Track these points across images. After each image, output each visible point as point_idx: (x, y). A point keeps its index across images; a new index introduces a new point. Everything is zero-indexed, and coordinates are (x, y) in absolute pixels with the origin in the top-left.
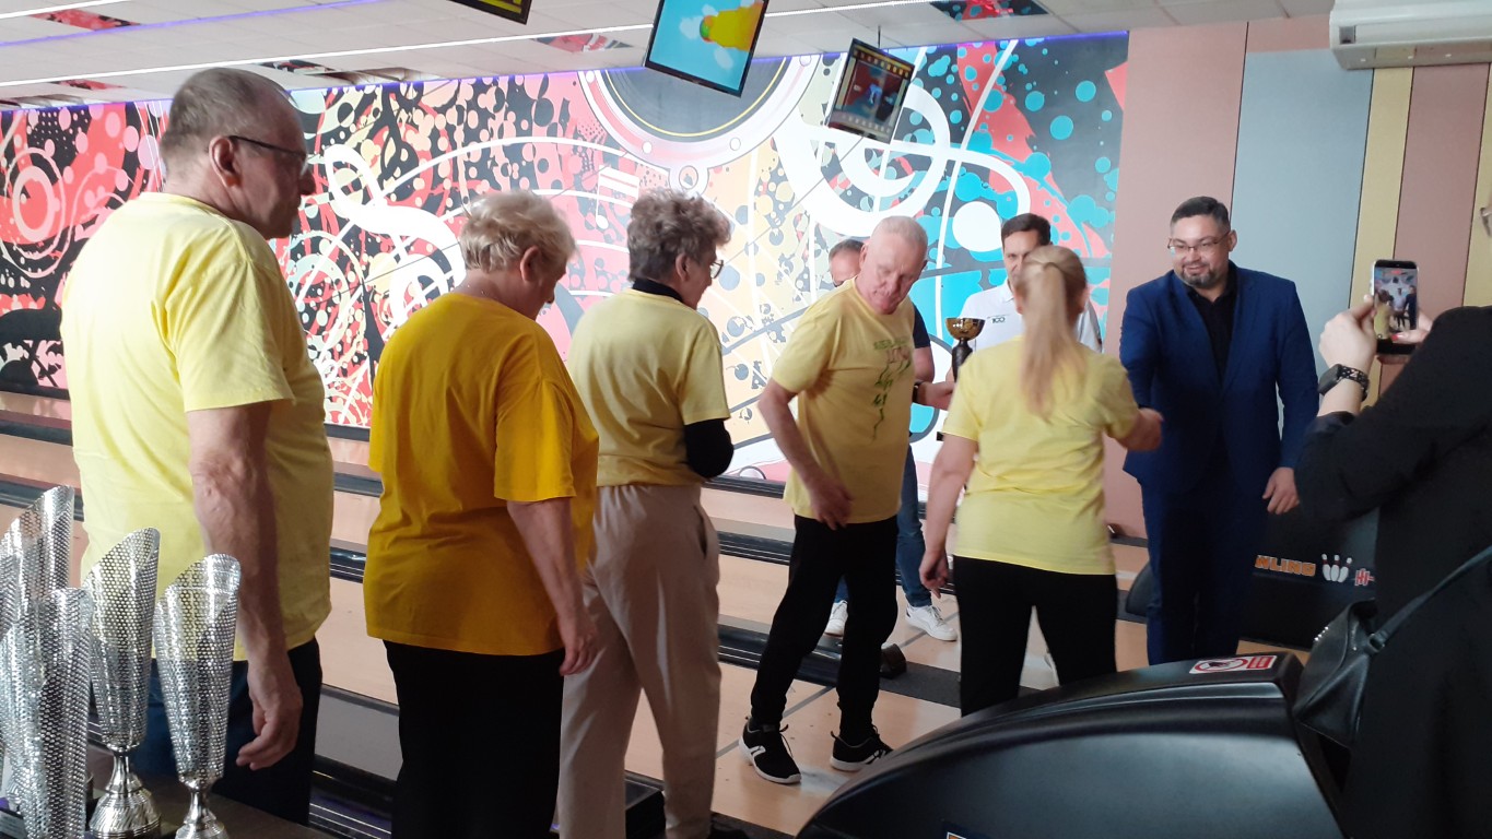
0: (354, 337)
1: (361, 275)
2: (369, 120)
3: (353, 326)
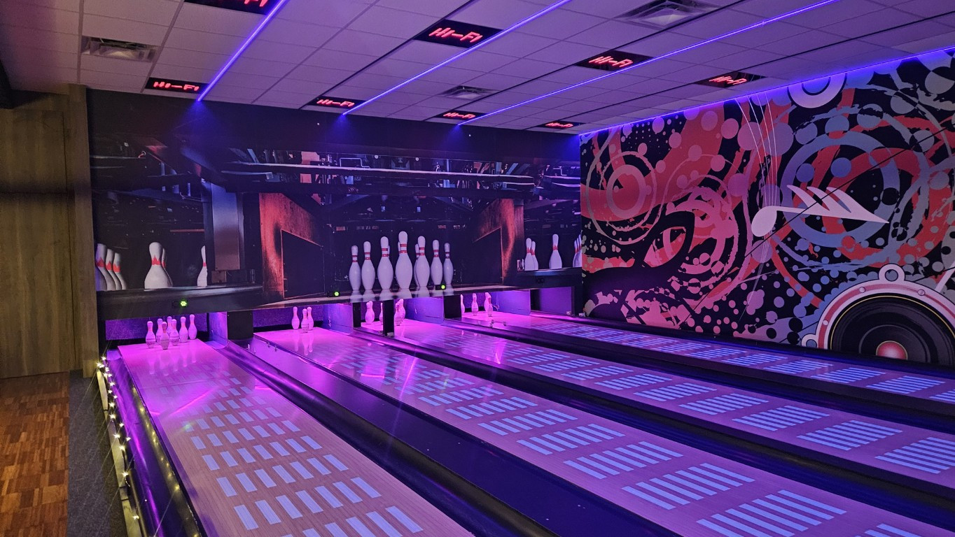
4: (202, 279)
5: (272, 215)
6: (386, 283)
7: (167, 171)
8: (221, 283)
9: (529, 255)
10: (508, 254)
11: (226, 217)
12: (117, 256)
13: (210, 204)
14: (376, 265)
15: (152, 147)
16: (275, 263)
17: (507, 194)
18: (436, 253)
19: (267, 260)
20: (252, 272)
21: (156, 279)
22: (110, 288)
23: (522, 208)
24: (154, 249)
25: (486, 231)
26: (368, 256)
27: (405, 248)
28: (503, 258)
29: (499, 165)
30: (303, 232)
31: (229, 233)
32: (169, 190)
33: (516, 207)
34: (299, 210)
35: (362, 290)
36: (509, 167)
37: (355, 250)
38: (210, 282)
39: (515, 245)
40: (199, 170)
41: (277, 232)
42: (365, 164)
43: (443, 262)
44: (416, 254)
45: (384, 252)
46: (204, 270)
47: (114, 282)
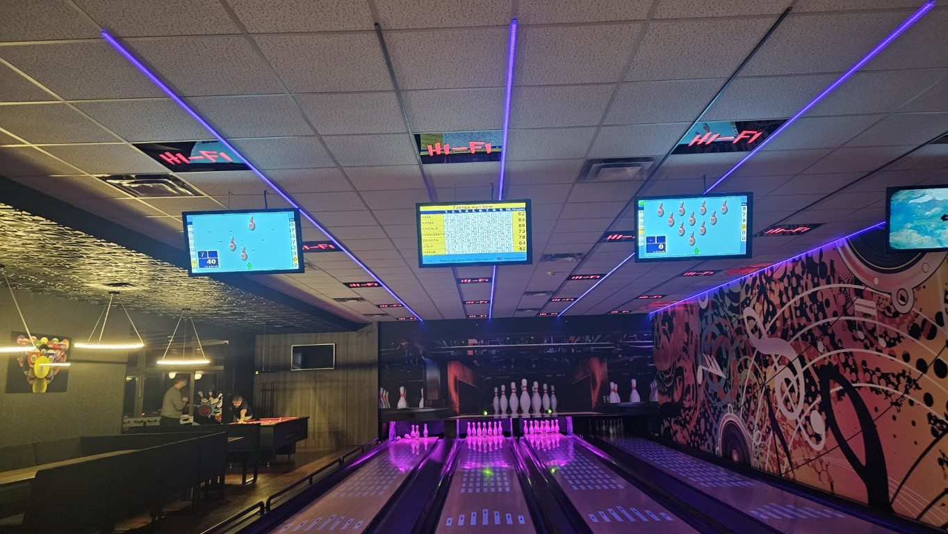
0: (765, 417)
1: (763, 380)
2: (756, 291)
3: (763, 409)
4: (421, 404)
5: (453, 372)
6: (514, 408)
7: (408, 354)
8: (429, 406)
9: (613, 393)
10: (596, 392)
11: (432, 374)
12: (387, 393)
13: (425, 368)
14: (508, 398)
15: (403, 344)
16: (454, 396)
17: (595, 354)
18: (546, 391)
19: (451, 395)
20: (444, 401)
21: (402, 404)
22: (384, 407)
23: (606, 363)
24: (402, 389)
25: (579, 377)
26: (503, 393)
27: (525, 389)
28: (592, 395)
29: (587, 337)
30: (469, 381)
31: (433, 381)
32: (409, 362)
33: (601, 362)
34: (467, 369)
35: (500, 412)
36: (595, 337)
37: (496, 390)
38: (424, 406)
39: (601, 386)
40: (421, 353)
41: (455, 380)
42: (502, 343)
43: (550, 396)
44: (532, 392)
45: (513, 391)
46: (422, 399)
47: (385, 405)
